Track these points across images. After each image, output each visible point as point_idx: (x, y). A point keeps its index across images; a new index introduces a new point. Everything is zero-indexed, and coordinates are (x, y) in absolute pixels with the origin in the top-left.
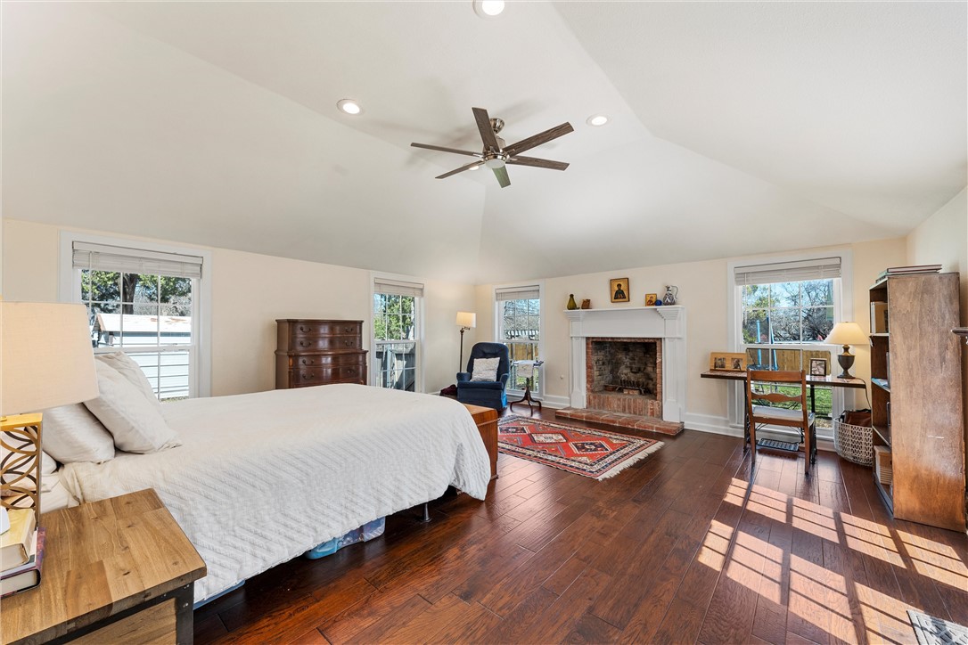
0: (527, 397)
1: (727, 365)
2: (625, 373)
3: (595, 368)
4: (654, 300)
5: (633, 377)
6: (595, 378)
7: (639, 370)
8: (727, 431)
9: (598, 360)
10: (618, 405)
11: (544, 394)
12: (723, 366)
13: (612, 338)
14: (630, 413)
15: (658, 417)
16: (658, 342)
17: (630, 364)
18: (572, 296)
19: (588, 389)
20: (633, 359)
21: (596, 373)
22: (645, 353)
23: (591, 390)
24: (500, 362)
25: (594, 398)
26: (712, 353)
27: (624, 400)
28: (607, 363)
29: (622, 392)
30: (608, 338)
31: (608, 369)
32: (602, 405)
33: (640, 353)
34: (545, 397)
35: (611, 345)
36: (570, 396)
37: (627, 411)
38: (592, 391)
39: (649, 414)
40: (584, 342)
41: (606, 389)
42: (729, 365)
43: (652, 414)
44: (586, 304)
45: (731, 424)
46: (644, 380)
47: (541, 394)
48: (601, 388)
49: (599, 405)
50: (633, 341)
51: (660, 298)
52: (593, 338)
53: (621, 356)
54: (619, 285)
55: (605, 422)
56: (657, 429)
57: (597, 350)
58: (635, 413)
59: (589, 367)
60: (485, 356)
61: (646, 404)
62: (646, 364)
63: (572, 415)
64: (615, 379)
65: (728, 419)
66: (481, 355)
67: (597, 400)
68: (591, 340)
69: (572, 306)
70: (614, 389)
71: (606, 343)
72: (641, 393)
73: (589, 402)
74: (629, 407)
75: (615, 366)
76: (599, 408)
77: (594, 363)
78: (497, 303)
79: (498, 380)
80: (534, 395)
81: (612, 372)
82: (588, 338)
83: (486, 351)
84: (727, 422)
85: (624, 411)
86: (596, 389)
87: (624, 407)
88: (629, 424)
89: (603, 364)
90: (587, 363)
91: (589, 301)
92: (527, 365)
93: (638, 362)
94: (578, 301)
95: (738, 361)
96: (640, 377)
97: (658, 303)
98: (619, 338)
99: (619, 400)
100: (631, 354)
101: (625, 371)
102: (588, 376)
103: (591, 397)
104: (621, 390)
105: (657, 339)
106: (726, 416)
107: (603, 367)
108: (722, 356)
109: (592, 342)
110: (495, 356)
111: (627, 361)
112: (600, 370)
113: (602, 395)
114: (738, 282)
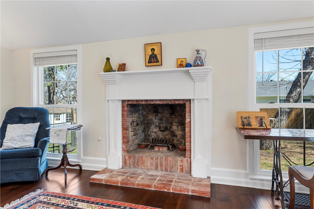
0: (65, 161)
1: (252, 124)
2: (154, 132)
3: (130, 129)
4: (184, 64)
5: (161, 135)
6: (130, 138)
7: (166, 129)
8: (247, 183)
9: (133, 122)
10: (152, 164)
11: (82, 157)
12: (249, 124)
13: (146, 101)
14: (162, 170)
15: (187, 172)
16: (187, 104)
17: (159, 123)
18: (108, 59)
19: (123, 150)
20: (161, 119)
21: (131, 134)
22: (171, 114)
23: (126, 151)
24: (40, 127)
25: (130, 157)
26: (238, 113)
27: (157, 159)
28: (140, 124)
29: (154, 149)
30: (142, 101)
31: (141, 128)
32: (136, 165)
33: (166, 114)
34: (82, 160)
35: (143, 108)
36: (107, 157)
37: (159, 168)
38: (128, 151)
39: (179, 170)
40: (120, 105)
41: (140, 147)
42: (255, 124)
43: (182, 170)
44: (122, 67)
45: (250, 177)
46: (170, 137)
47: (79, 157)
48: (136, 147)
49: (134, 164)
50: (165, 102)
51: (191, 61)
52: (128, 101)
53: (152, 117)
54: (153, 50)
55: (141, 187)
56: (193, 191)
57: (132, 112)
58: (166, 170)
59: (125, 129)
60: (22, 121)
61: (177, 162)
62: (172, 123)
63: (107, 181)
64: (147, 137)
65: (248, 171)
66: (17, 120)
67: (132, 160)
68: (126, 103)
69: (108, 68)
70: (146, 146)
71: (139, 105)
72: (169, 149)
73: (125, 162)
74: (161, 165)
75: (147, 125)
76: (134, 167)
77: (129, 124)
78: (35, 68)
79: (36, 146)
80: (72, 158)
81: (144, 131)
82: (123, 101)
83: (23, 115)
84: (247, 175)
85: (157, 168)
86: (131, 149)
87: (157, 165)
88: (164, 188)
89: (137, 124)
90: (123, 125)
91: (124, 65)
92: (61, 130)
93: (166, 122)
94: (114, 65)
95: (261, 119)
96: (166, 135)
97: (188, 65)
98: (153, 100)
99: (152, 158)
100: (160, 115)
101: (155, 130)
102: (124, 137)
103: (127, 158)
104: (152, 147)
105: (187, 100)
106: (246, 169)
107: (137, 128)
108: (247, 115)
109: (128, 105)
110: (33, 120)
111: (156, 121)
112: (135, 130)
113: (136, 155)
114: (256, 48)
